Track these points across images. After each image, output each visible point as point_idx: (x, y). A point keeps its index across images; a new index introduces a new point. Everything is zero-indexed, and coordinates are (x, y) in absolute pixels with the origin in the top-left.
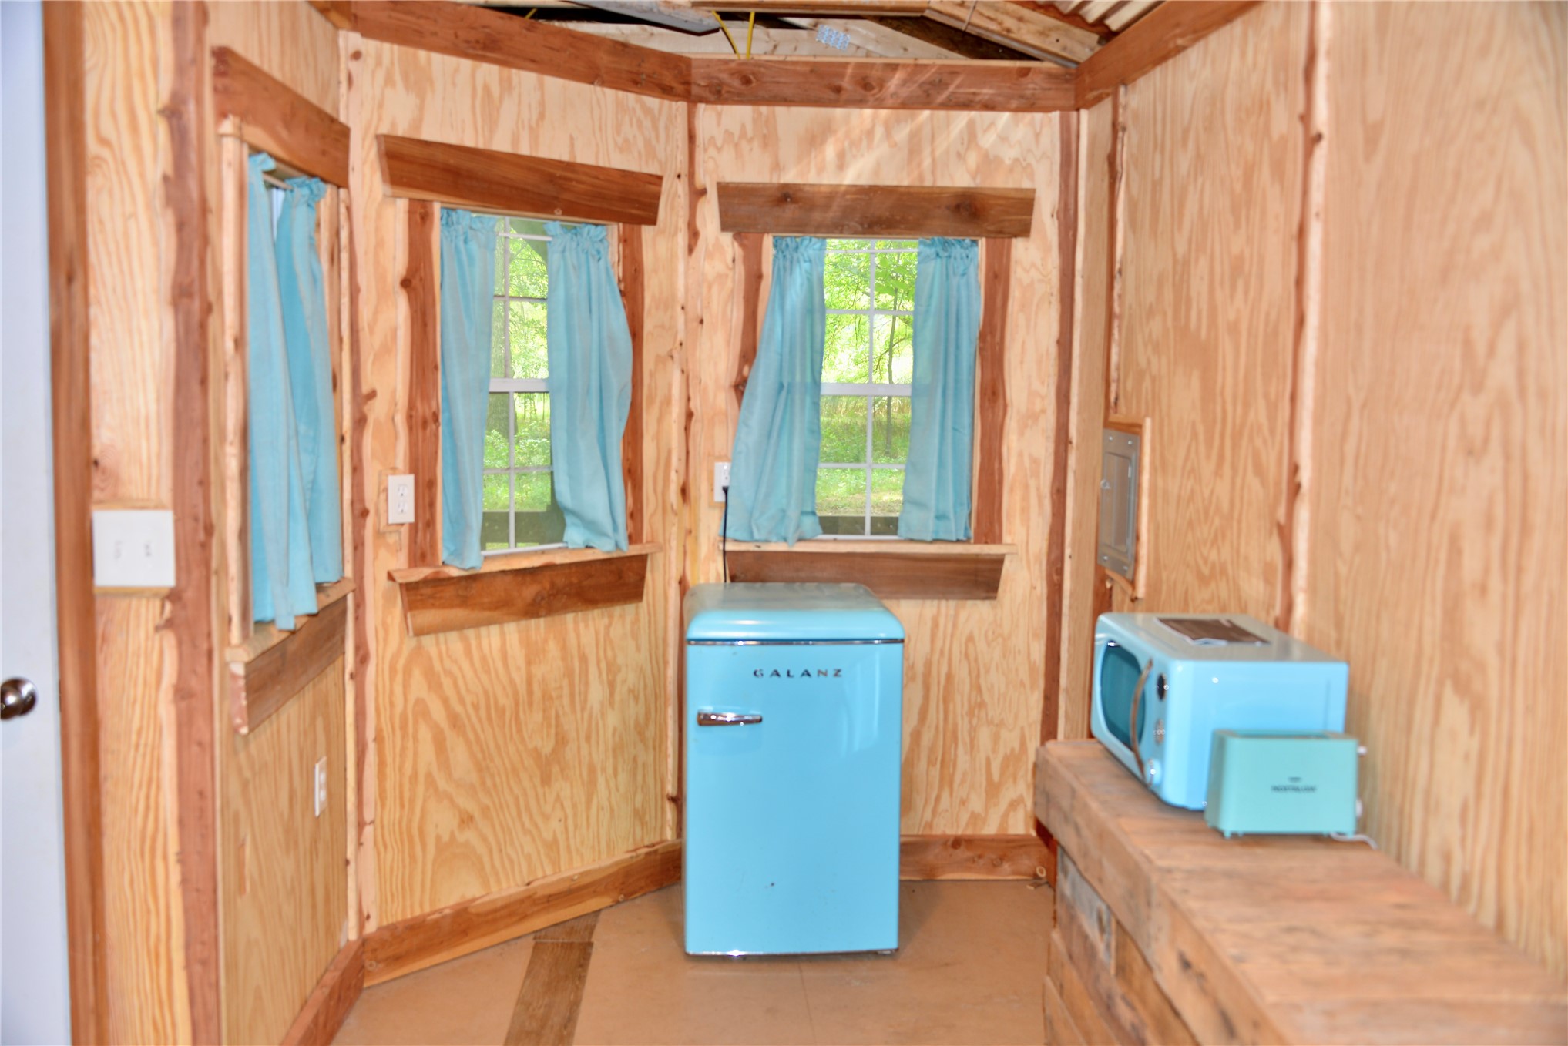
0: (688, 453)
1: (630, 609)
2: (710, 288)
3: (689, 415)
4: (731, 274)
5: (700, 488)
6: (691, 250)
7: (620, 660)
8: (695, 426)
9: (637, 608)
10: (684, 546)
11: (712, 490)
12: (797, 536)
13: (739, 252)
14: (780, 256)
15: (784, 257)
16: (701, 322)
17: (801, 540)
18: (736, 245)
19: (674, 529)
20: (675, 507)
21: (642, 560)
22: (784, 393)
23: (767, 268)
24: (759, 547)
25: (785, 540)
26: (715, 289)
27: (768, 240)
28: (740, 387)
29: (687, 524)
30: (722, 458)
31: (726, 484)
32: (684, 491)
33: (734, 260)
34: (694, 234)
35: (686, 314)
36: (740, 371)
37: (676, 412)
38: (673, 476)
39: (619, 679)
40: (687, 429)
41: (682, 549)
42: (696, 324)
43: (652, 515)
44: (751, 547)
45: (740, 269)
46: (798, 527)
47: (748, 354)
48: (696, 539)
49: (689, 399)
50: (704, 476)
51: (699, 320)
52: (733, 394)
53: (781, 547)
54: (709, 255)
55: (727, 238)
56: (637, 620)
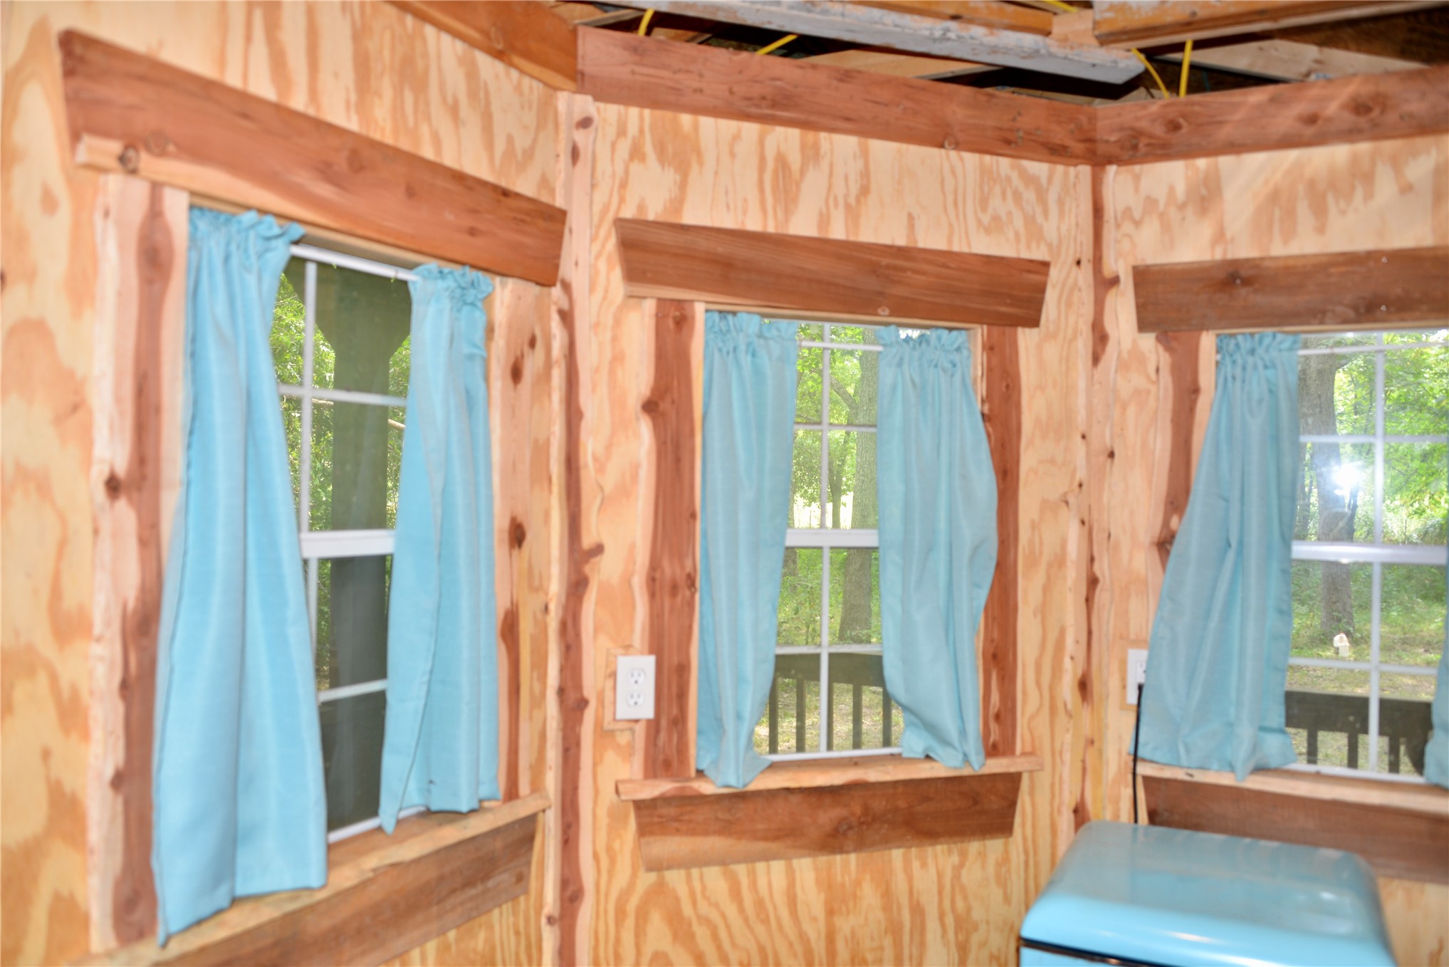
0: (1090, 633)
1: (994, 846)
2: (1124, 408)
3: (1093, 582)
4: (1153, 388)
5: (1107, 683)
6: (1096, 359)
7: (977, 914)
8: (1101, 596)
9: (1006, 845)
10: (1083, 761)
11: (1124, 687)
12: (1251, 765)
13: (1165, 359)
14: (1228, 361)
15: (1234, 362)
16: (1112, 455)
17: (1260, 769)
18: (1161, 349)
19: (1068, 737)
20: (1069, 706)
21: (1012, 781)
22: (1231, 555)
23: (1206, 378)
24: (1191, 775)
25: (1232, 768)
26: (1131, 411)
27: (1208, 341)
28: (1164, 544)
29: (1087, 729)
30: (1137, 643)
31: (1141, 679)
32: (1084, 686)
33: (1157, 370)
34: (1100, 338)
35: (1088, 445)
36: (1166, 522)
37: (1073, 576)
38: (1067, 663)
39: (975, 939)
40: (1089, 600)
41: (1079, 765)
42: (1103, 458)
43: (1032, 717)
44: (1180, 775)
45: (1166, 379)
46: (1255, 747)
47: (1177, 500)
48: (1101, 752)
49: (1092, 560)
50: (1115, 666)
51: (1107, 453)
52: (1155, 555)
53: (1226, 779)
54: (1123, 366)
55: (1148, 342)
56: (1005, 860)
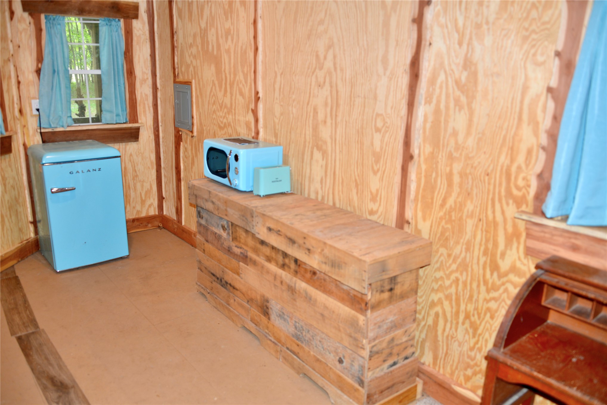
0: (20, 97)
1: (7, 156)
2: (21, 33)
3: (19, 83)
4: (29, 28)
5: (27, 110)
6: (11, 18)
7: (6, 175)
8: (22, 87)
9: (10, 156)
10: (23, 132)
11: (32, 110)
12: (67, 125)
13: (32, 21)
14: (48, 22)
15: (50, 22)
16: (19, 47)
17: (68, 126)
18: (30, 17)
19: (19, 126)
20: (18, 117)
21: (10, 138)
22: (56, 74)
23: (43, 26)
24: (53, 130)
25: (63, 127)
26: (23, 34)
27: (43, 16)
28: (38, 72)
29: (23, 123)
30: (34, 98)
31: (38, 107)
32: (21, 111)
33: (30, 23)
34: (12, 13)
35: (13, 44)
36: (37, 66)
37: (14, 81)
38: (16, 106)
39: (7, 182)
40: (19, 88)
41: (22, 133)
42: (17, 48)
43: (10, 121)
44: (50, 130)
45: (33, 26)
46: (67, 122)
47: (40, 59)
48: (28, 129)
49: (18, 77)
50: (28, 105)
51: (18, 46)
52: (35, 75)
53: (61, 129)
54: (19, 21)
55: (26, 15)
56: (10, 161)
